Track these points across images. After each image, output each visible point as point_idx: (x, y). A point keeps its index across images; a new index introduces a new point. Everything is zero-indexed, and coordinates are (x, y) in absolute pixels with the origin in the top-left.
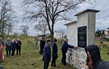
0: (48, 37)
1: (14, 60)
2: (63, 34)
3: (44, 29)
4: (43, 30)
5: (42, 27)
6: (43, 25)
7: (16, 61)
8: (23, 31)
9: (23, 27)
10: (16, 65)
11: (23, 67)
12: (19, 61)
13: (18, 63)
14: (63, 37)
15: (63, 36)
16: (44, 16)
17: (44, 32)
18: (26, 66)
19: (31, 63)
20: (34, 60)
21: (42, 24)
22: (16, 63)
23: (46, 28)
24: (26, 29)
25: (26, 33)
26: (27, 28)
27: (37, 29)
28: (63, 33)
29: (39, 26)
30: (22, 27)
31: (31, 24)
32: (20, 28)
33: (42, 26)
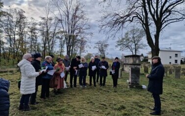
0: (142, 60)
1: (86, 93)
2: (176, 55)
3: (136, 45)
4: (133, 46)
5: (131, 43)
6: (133, 38)
7: (89, 96)
8: (100, 50)
9: (100, 45)
10: (88, 103)
11: (101, 111)
12: (94, 97)
13: (91, 100)
14: (176, 61)
15: (176, 59)
16: (137, 17)
17: (136, 51)
18: (106, 108)
19: (115, 105)
20: (121, 99)
21: (131, 36)
22: (89, 100)
23: (139, 43)
24: (103, 46)
25: (104, 54)
26: (106, 46)
27: (121, 46)
28: (176, 53)
29: (125, 40)
30: (97, 45)
31: (113, 36)
32: (95, 45)
33: (131, 41)
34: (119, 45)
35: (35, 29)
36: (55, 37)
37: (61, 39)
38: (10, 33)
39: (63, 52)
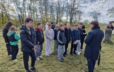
8: (94, 17)
9: (94, 13)
24: (97, 14)
25: (97, 20)
26: (99, 14)
30: (92, 14)
34: (109, 13)
35: (53, 6)
36: (64, 10)
37: (67, 11)
38: (41, 10)
39: (68, 19)
